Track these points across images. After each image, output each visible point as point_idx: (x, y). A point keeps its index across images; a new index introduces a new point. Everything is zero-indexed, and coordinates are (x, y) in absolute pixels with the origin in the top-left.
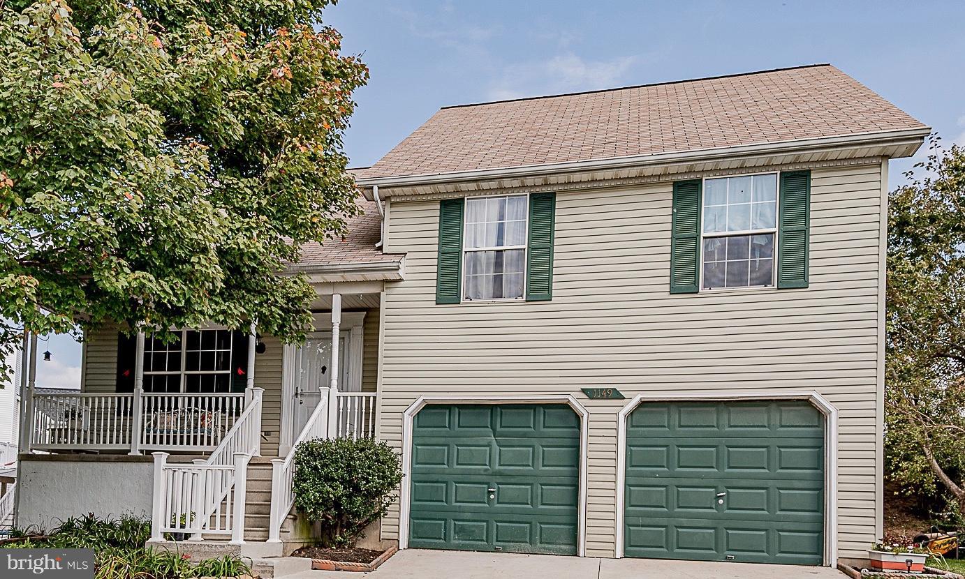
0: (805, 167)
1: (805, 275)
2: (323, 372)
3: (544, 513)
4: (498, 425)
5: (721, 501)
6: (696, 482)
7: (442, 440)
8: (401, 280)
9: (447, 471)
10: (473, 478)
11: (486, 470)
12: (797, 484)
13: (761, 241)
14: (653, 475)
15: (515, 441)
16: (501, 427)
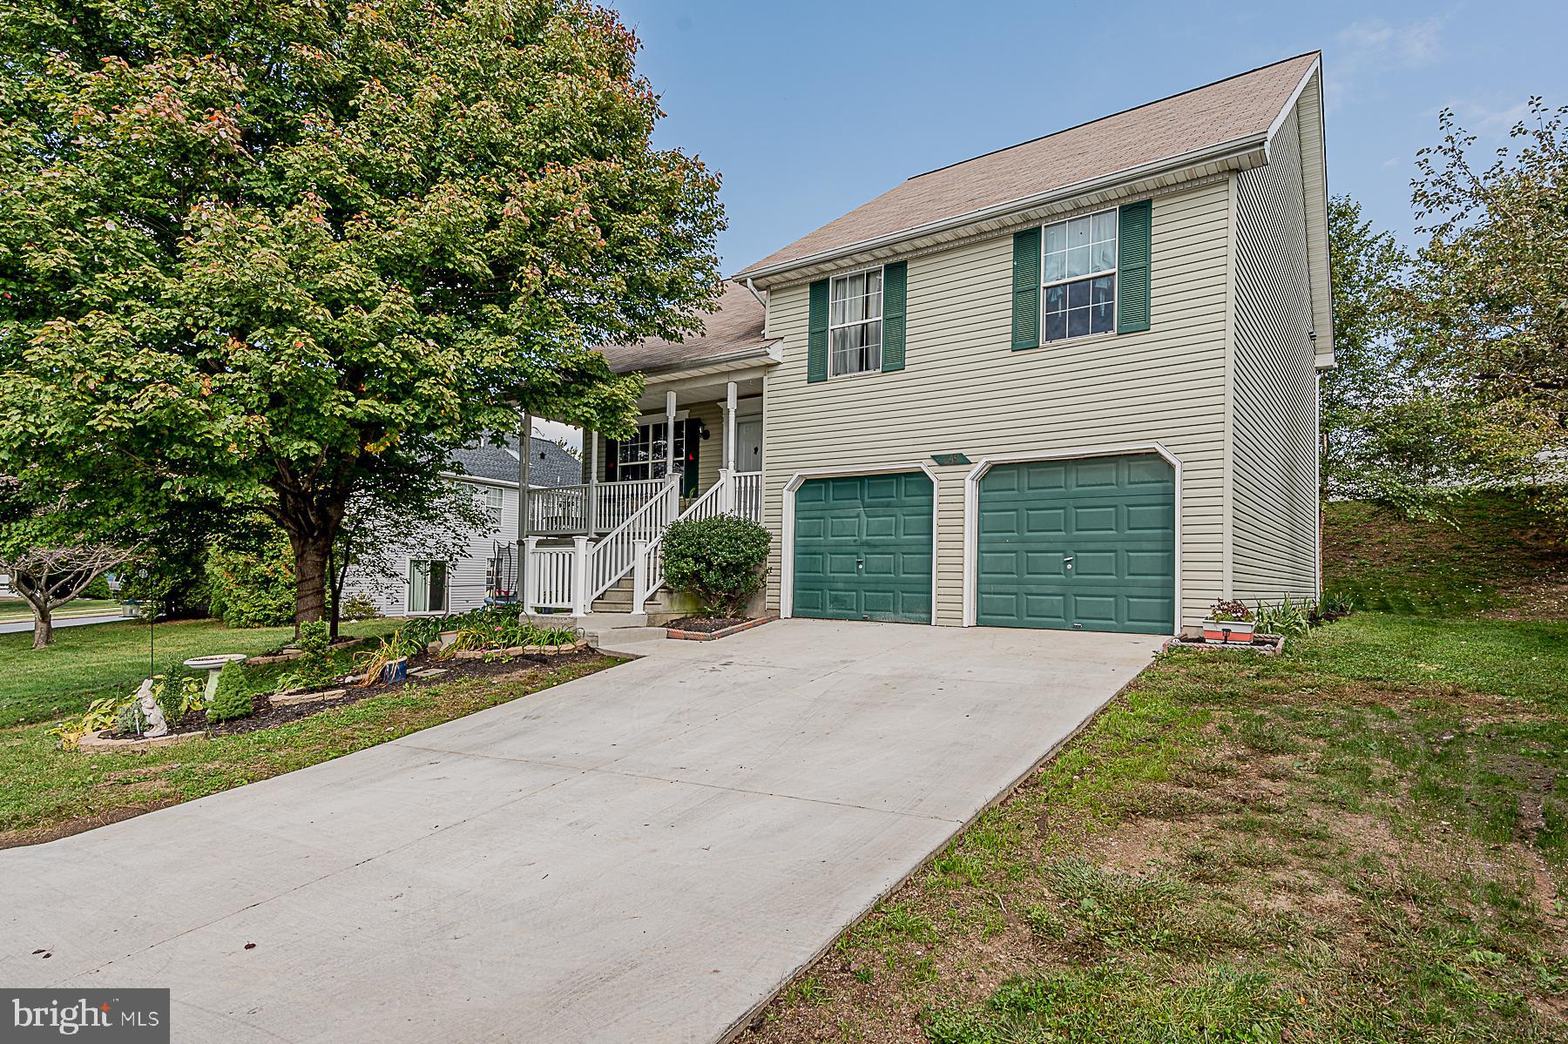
0: (1144, 197)
1: (1147, 316)
2: (756, 453)
3: (905, 582)
4: (866, 496)
5: (1069, 566)
6: (1044, 546)
7: (819, 514)
8: (779, 363)
9: (823, 543)
10: (844, 549)
11: (855, 541)
12: (1145, 546)
13: (1103, 284)
14: (1003, 540)
15: (881, 510)
16: (869, 498)
